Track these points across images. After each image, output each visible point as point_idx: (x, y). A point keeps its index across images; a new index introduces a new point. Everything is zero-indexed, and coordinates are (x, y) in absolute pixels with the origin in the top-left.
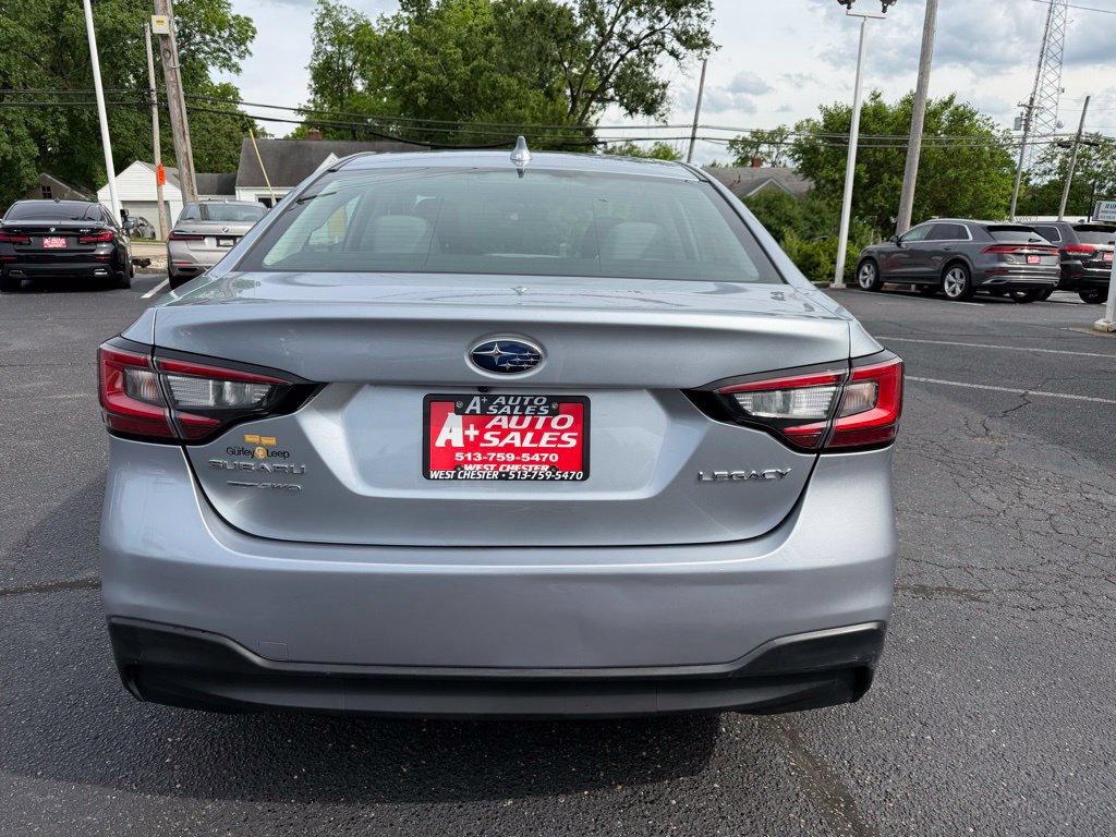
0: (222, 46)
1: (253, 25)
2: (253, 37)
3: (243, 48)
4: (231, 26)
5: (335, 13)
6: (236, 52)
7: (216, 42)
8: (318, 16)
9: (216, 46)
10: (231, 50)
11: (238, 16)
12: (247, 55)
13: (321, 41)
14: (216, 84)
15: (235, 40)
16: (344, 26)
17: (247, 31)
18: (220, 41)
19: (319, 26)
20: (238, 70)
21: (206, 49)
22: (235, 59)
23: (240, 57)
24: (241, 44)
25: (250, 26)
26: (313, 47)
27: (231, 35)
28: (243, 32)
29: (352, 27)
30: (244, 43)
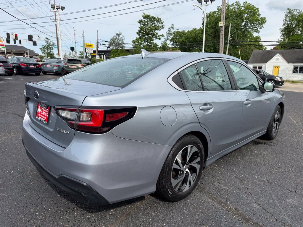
0: (256, 26)
1: (266, 19)
2: (265, 23)
3: (261, 26)
4: (260, 20)
5: (292, 12)
6: (259, 27)
7: (254, 25)
8: (286, 13)
9: (254, 26)
10: (258, 27)
11: (262, 17)
12: (262, 28)
13: (286, 21)
14: (255, 36)
15: (260, 24)
16: (295, 15)
17: (264, 21)
18: (256, 25)
19: (286, 16)
20: (259, 32)
21: (251, 27)
22: (259, 29)
23: (260, 28)
24: (261, 25)
25: (265, 20)
26: (283, 23)
27: (259, 23)
28: (263, 21)
29: (298, 15)
30: (262, 25)
